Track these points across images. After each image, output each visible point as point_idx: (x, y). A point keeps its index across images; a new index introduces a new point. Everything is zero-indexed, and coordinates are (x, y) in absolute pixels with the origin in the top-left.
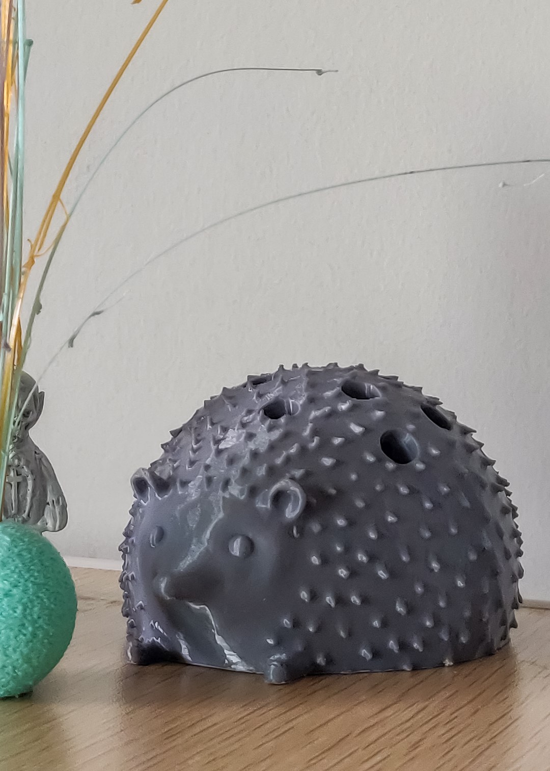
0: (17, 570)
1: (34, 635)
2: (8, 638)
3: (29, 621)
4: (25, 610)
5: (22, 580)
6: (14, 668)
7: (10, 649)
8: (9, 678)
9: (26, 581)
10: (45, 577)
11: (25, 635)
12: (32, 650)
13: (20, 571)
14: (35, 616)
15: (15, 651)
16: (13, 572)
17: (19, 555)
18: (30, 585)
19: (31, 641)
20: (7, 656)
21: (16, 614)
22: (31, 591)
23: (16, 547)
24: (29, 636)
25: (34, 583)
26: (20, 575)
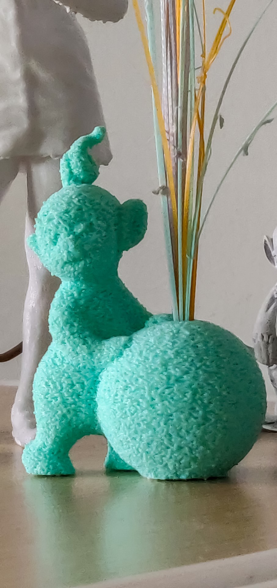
0: (190, 359)
1: (205, 419)
2: (179, 419)
3: (199, 406)
4: (194, 394)
5: (193, 369)
6: (191, 450)
7: (183, 431)
8: (188, 459)
9: (197, 369)
10: (218, 366)
11: (196, 418)
12: (205, 432)
13: (192, 360)
14: (205, 402)
15: (188, 432)
16: (186, 360)
17: (195, 346)
18: (201, 373)
19: (203, 424)
20: (181, 437)
21: (185, 399)
22: (201, 378)
23: (193, 339)
24: (200, 420)
25: (205, 371)
26: (192, 363)
